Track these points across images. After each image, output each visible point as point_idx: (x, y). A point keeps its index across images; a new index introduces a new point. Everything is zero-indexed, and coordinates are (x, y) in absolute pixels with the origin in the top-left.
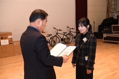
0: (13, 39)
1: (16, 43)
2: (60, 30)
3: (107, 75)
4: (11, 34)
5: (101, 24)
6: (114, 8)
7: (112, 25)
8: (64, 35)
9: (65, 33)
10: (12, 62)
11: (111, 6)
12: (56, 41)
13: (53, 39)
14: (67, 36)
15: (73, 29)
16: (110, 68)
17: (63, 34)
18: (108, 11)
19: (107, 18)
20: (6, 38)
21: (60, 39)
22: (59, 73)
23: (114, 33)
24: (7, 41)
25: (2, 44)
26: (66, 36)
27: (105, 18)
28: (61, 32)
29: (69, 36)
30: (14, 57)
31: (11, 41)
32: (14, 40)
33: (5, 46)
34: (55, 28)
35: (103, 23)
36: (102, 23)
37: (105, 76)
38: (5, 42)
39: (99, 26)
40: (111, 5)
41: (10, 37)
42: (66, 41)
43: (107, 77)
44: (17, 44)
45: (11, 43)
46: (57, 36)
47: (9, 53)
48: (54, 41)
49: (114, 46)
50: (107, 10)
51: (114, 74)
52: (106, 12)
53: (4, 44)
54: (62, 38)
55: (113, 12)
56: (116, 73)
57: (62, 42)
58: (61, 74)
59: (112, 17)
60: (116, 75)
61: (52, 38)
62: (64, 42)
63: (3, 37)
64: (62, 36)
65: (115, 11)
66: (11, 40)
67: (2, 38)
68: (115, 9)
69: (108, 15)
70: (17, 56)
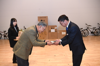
1: (58, 32)
2: (90, 26)
4: (56, 26)
8: (94, 29)
9: (94, 28)
17: (93, 28)
20: (54, 29)
24: (54, 30)
25: (51, 32)
26: (95, 30)
33: (53, 33)
34: (87, 24)
38: (53, 31)
41: (56, 28)
46: (88, 30)
47: (55, 37)
54: (92, 31)
61: (83, 31)
62: (93, 34)
63: (52, 28)
66: (56, 29)
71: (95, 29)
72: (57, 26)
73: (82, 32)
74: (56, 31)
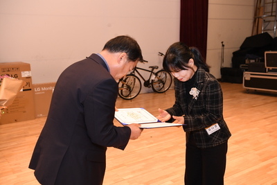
0: (33, 79)
1: (39, 89)
3: (251, 169)
5: (238, 49)
6: (272, 12)
7: (266, 53)
8: (152, 72)
9: (153, 68)
10: (31, 133)
11: (264, 7)
12: (132, 86)
13: (125, 81)
14: (159, 74)
16: (258, 152)
17: (150, 69)
18: (256, 19)
19: (255, 33)
20: (16, 77)
21: (143, 82)
22: (140, 162)
23: (269, 71)
26: (156, 74)
27: (249, 35)
28: (145, 66)
29: (163, 75)
30: (34, 121)
31: (28, 84)
32: (34, 82)
35: (243, 47)
36: (241, 47)
37: (247, 171)
39: (234, 53)
40: (265, 3)
41: (25, 74)
42: (156, 86)
43: (251, 172)
44: (41, 91)
45: (27, 88)
46: (136, 74)
47: (24, 112)
48: (128, 87)
49: (269, 101)
50: (255, 14)
51: (268, 168)
52: (252, 21)
54: (147, 79)
55: (269, 21)
56: (272, 164)
57: (147, 88)
58: (144, 164)
59: (266, 33)
60: (271, 170)
61: (124, 79)
62: (151, 89)
63: (10, 74)
64: (146, 76)
65: (273, 18)
66: (28, 80)
68: (274, 14)
69: (256, 29)
70: (42, 119)
71: (155, 71)
72: (29, 65)
73: (120, 85)
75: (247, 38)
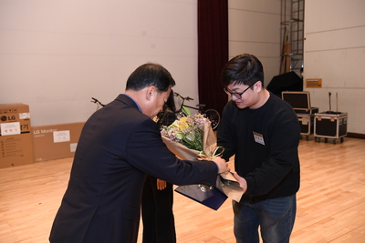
0: (32, 121)
1: (38, 132)
4: (26, 109)
6: (298, 50)
7: (283, 93)
10: (26, 177)
11: (291, 44)
15: (188, 99)
18: (283, 57)
19: (283, 72)
20: (13, 119)
24: (17, 125)
25: (3, 133)
27: (277, 74)
30: (32, 165)
31: (27, 126)
32: (34, 124)
33: (11, 138)
38: (12, 129)
40: (291, 41)
41: (23, 116)
44: (41, 134)
45: (25, 130)
47: (22, 156)
52: (279, 59)
53: (9, 133)
55: (298, 60)
59: (293, 72)
63: (6, 115)
65: (300, 57)
66: (26, 123)
67: (5, 117)
68: (300, 52)
69: (283, 67)
70: (41, 164)
72: (28, 107)
74: (26, 128)
75: (275, 77)
